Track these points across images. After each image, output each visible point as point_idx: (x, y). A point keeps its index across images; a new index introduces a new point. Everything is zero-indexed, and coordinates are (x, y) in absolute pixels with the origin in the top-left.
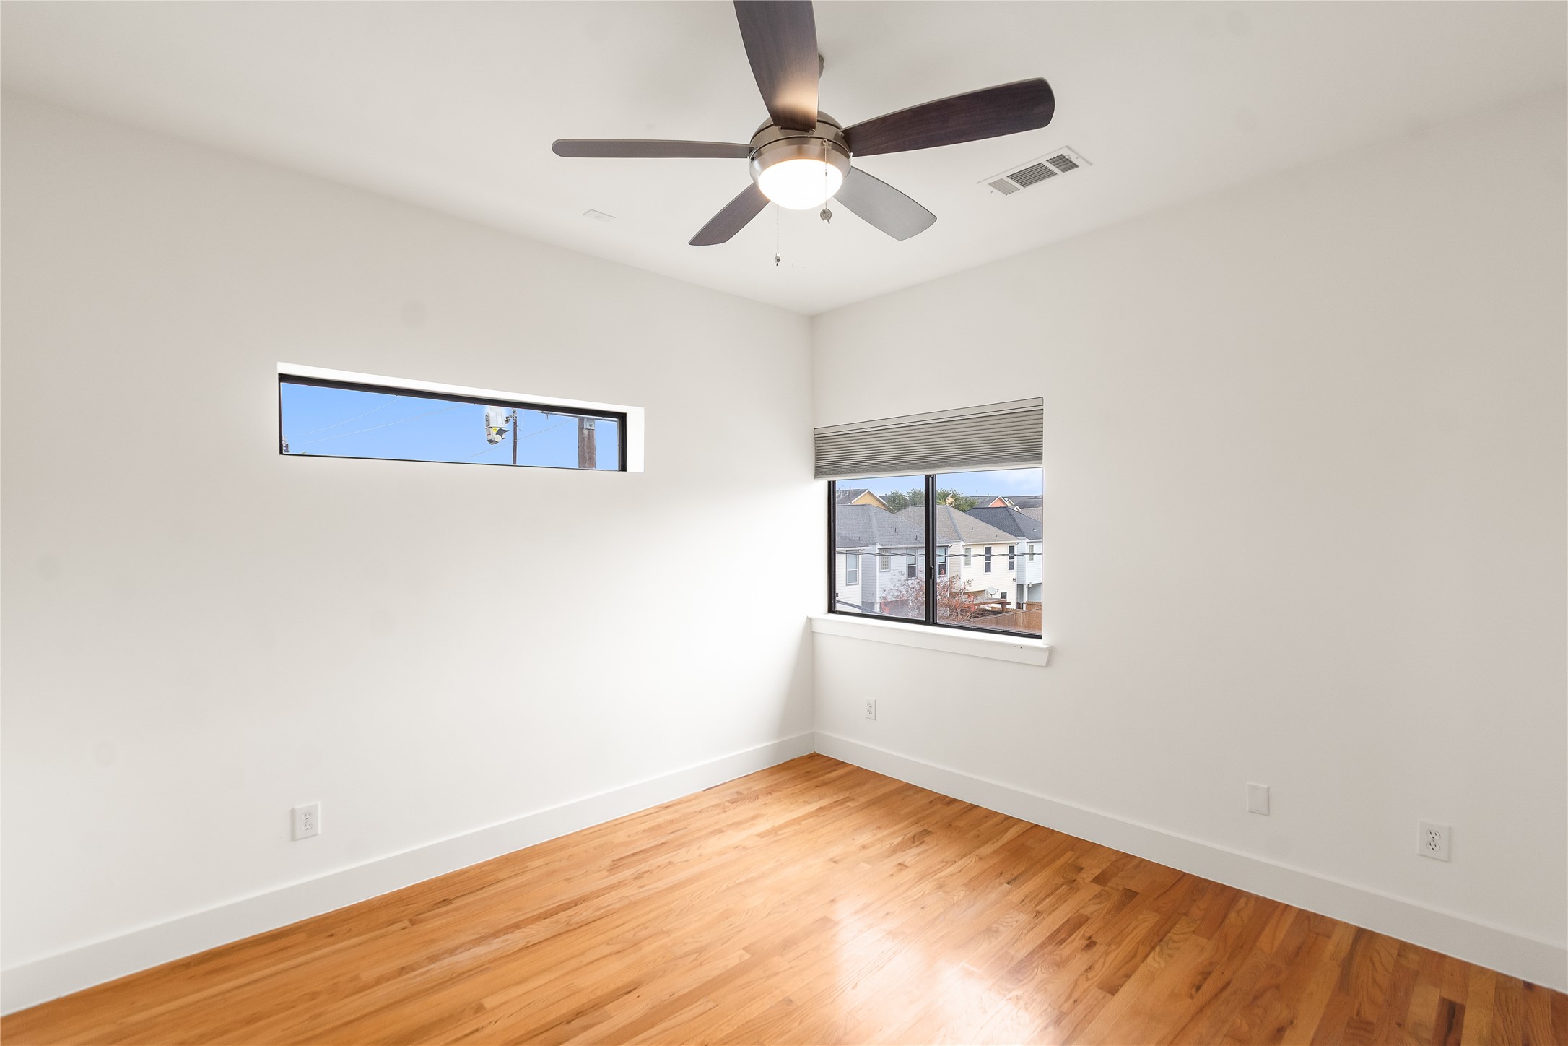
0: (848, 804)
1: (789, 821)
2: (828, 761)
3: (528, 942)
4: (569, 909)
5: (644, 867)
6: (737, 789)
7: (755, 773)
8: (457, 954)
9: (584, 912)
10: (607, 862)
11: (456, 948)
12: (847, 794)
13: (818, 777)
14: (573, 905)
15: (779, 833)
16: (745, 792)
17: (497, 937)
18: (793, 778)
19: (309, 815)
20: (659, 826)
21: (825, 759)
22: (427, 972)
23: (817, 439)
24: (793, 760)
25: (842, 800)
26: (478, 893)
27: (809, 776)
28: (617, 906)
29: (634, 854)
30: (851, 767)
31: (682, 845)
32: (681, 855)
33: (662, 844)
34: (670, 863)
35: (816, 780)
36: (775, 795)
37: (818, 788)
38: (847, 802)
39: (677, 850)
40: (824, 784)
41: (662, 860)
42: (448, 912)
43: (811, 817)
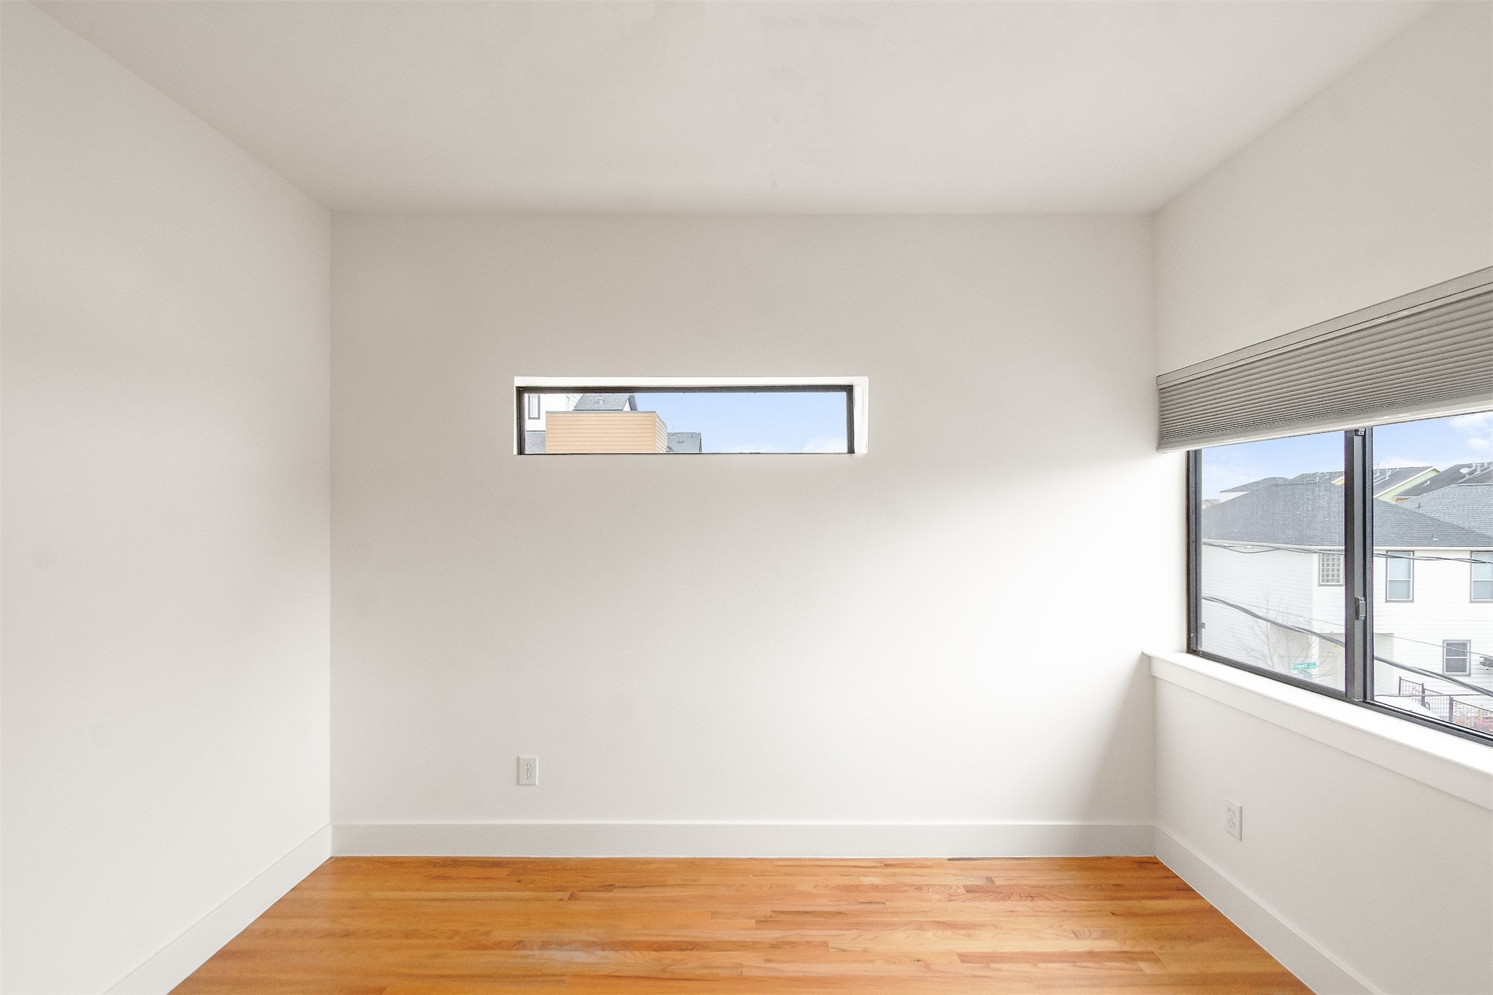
0: (1142, 965)
1: (1024, 953)
2: (1167, 877)
3: (616, 971)
4: (683, 950)
5: (793, 935)
6: (989, 874)
7: (1036, 859)
8: (567, 950)
9: (690, 962)
10: (765, 910)
11: (569, 943)
12: (1153, 947)
13: (1128, 898)
14: (690, 947)
15: (994, 965)
16: (998, 882)
17: (603, 950)
18: (1087, 886)
19: (530, 765)
20: (857, 888)
21: (1165, 874)
22: (527, 957)
23: (1162, 391)
24: (1109, 858)
25: (1137, 953)
26: (638, 890)
27: (1117, 891)
28: (723, 973)
29: (799, 913)
30: (1197, 903)
31: (858, 925)
32: (847, 939)
33: (839, 913)
34: (825, 944)
35: (1121, 902)
36: (1041, 904)
37: (1113, 918)
38: (1142, 960)
39: (846, 930)
40: (1130, 915)
41: (815, 934)
42: (599, 899)
43: (1062, 962)
